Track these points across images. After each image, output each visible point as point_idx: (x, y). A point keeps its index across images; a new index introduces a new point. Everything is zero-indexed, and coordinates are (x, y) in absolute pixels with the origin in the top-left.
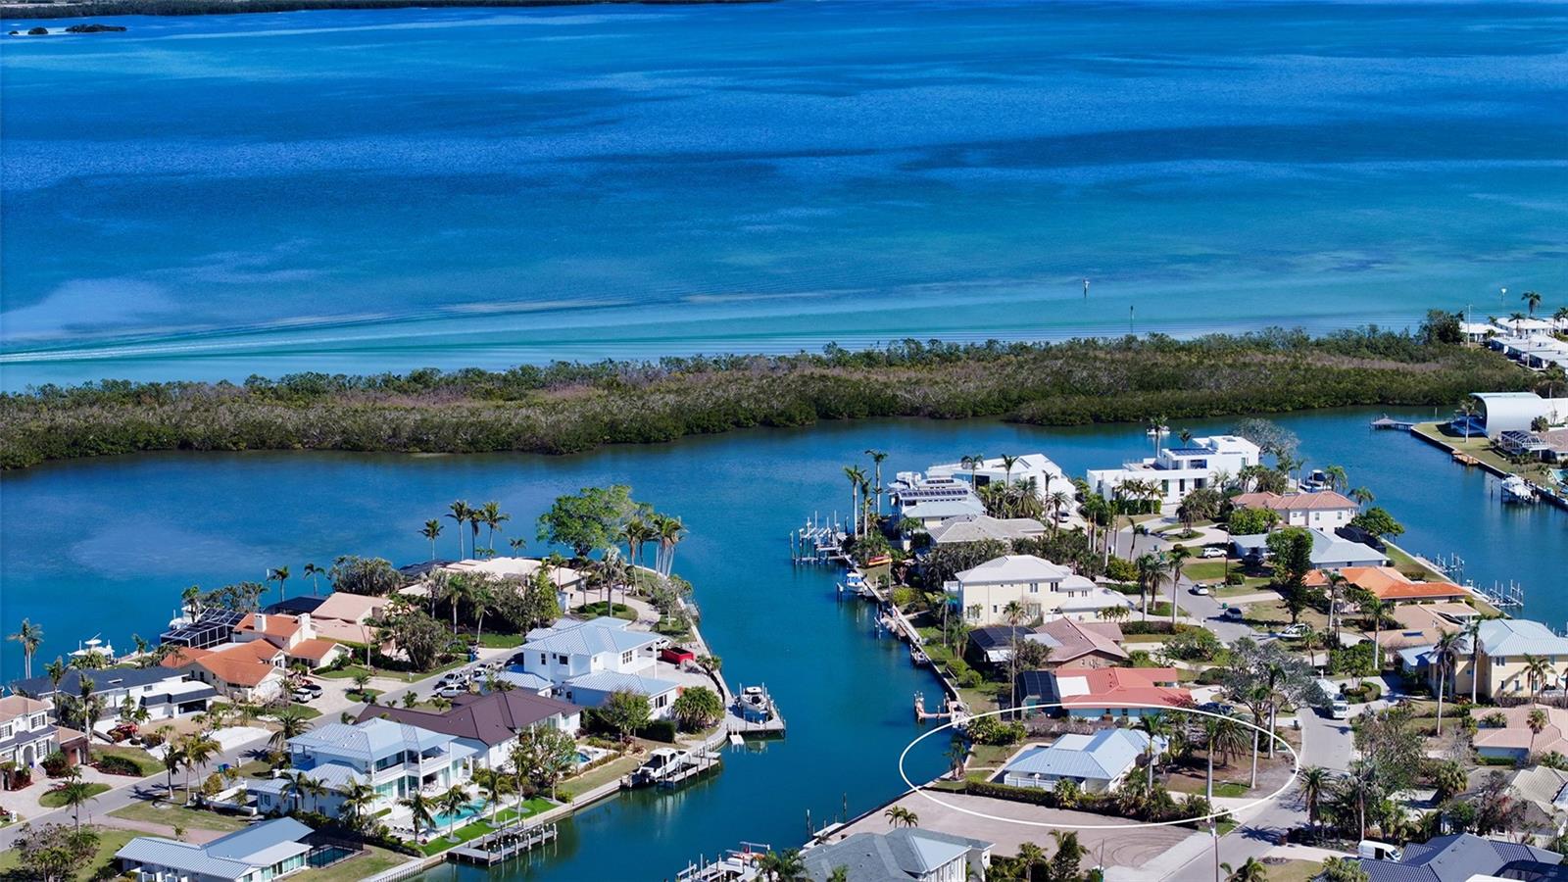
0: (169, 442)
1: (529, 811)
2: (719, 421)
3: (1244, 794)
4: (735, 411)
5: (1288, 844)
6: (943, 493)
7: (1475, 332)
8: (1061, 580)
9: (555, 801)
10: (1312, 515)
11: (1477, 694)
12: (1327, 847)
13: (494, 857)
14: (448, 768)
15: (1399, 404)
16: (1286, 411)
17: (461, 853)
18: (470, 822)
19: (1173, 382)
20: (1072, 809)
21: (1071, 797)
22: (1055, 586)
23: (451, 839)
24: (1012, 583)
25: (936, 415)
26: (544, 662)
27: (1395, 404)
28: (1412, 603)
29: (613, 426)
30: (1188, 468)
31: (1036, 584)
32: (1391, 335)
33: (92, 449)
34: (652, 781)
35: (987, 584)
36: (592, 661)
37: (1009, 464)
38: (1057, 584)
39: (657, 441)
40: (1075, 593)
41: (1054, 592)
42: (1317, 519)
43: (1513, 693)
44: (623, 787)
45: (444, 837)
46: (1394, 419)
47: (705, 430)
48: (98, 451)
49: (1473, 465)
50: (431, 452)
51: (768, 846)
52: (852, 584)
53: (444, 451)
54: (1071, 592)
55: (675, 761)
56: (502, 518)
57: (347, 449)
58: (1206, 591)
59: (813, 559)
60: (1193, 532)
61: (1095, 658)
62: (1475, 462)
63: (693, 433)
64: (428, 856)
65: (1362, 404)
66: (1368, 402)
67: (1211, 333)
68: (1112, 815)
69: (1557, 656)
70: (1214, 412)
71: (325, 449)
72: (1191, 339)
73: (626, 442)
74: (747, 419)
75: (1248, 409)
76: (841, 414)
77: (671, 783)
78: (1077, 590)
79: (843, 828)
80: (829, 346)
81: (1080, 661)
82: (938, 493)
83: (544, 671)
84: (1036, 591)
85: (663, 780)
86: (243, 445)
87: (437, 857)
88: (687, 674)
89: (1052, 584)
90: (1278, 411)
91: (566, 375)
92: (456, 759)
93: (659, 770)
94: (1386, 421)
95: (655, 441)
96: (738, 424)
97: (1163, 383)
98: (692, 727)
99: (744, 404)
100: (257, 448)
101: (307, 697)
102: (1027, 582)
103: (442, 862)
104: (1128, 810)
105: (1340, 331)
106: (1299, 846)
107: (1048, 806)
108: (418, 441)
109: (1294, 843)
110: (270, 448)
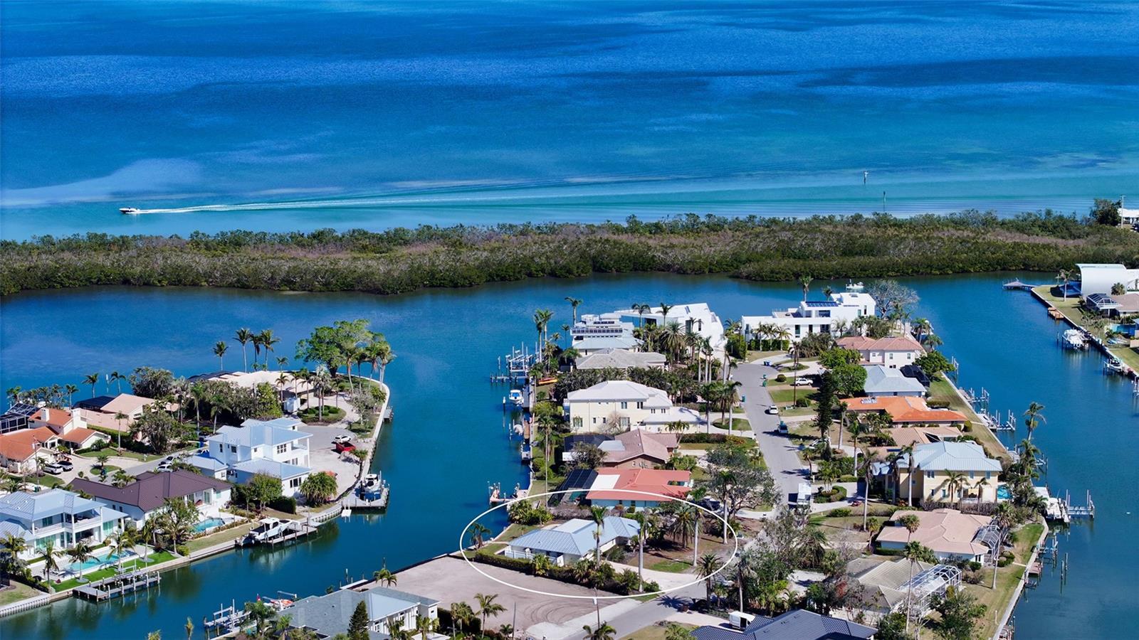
0: (113, 279)
1: (153, 561)
2: (514, 272)
3: (685, 571)
4: (528, 265)
5: (688, 611)
6: (608, 331)
7: (1131, 217)
8: (645, 400)
9: (176, 554)
10: (887, 355)
11: (912, 499)
12: (715, 615)
13: (101, 594)
14: (100, 527)
15: (1038, 271)
16: (948, 274)
17: (82, 591)
18: (103, 568)
19: (869, 250)
20: (543, 576)
21: (544, 567)
22: (640, 405)
23: (80, 581)
24: (607, 401)
25: (681, 271)
26: (221, 451)
27: (1034, 271)
28: (921, 426)
29: (432, 274)
30: (817, 316)
31: (626, 403)
32: (1061, 217)
33: (59, 283)
34: (258, 542)
35: (587, 401)
36: (253, 451)
37: (665, 312)
38: (642, 403)
39: (463, 286)
40: (656, 410)
41: (640, 409)
42: (891, 358)
43: (941, 499)
44: (237, 546)
45: (77, 578)
46: (1024, 283)
47: (503, 279)
48: (61, 284)
49: (1059, 319)
50: (296, 290)
51: (296, 595)
52: (513, 398)
53: (305, 290)
54: (653, 410)
55: (277, 528)
56: (274, 341)
57: (238, 287)
58: (776, 412)
59: (505, 378)
60: (800, 365)
61: (643, 460)
62: (1061, 317)
63: (494, 279)
64: (57, 591)
65: (1010, 270)
66: (1014, 268)
67: (924, 214)
68: (570, 583)
69: (976, 472)
70: (890, 274)
71: (223, 286)
72: (908, 218)
73: (440, 286)
74: (537, 271)
75: (917, 272)
76: (611, 269)
77: (270, 544)
78: (658, 408)
79: (365, 583)
80: (630, 217)
81: (632, 462)
82: (604, 331)
83: (221, 456)
84: (626, 408)
85: (265, 542)
86: (165, 283)
87: (64, 593)
88: (343, 463)
89: (638, 403)
90: (941, 274)
91: (427, 235)
92: (105, 521)
93: (262, 534)
94: (1017, 283)
95: (462, 286)
96: (530, 275)
97: (861, 251)
98: (312, 502)
99: (537, 260)
100: (175, 285)
101: (58, 471)
102: (618, 401)
103: (68, 597)
104: (581, 580)
105: (1023, 213)
106: (696, 613)
107: (527, 574)
108: (288, 282)
109: (694, 610)
110: (185, 285)
